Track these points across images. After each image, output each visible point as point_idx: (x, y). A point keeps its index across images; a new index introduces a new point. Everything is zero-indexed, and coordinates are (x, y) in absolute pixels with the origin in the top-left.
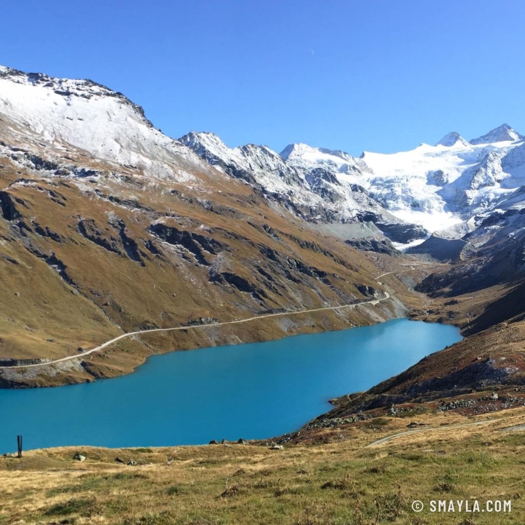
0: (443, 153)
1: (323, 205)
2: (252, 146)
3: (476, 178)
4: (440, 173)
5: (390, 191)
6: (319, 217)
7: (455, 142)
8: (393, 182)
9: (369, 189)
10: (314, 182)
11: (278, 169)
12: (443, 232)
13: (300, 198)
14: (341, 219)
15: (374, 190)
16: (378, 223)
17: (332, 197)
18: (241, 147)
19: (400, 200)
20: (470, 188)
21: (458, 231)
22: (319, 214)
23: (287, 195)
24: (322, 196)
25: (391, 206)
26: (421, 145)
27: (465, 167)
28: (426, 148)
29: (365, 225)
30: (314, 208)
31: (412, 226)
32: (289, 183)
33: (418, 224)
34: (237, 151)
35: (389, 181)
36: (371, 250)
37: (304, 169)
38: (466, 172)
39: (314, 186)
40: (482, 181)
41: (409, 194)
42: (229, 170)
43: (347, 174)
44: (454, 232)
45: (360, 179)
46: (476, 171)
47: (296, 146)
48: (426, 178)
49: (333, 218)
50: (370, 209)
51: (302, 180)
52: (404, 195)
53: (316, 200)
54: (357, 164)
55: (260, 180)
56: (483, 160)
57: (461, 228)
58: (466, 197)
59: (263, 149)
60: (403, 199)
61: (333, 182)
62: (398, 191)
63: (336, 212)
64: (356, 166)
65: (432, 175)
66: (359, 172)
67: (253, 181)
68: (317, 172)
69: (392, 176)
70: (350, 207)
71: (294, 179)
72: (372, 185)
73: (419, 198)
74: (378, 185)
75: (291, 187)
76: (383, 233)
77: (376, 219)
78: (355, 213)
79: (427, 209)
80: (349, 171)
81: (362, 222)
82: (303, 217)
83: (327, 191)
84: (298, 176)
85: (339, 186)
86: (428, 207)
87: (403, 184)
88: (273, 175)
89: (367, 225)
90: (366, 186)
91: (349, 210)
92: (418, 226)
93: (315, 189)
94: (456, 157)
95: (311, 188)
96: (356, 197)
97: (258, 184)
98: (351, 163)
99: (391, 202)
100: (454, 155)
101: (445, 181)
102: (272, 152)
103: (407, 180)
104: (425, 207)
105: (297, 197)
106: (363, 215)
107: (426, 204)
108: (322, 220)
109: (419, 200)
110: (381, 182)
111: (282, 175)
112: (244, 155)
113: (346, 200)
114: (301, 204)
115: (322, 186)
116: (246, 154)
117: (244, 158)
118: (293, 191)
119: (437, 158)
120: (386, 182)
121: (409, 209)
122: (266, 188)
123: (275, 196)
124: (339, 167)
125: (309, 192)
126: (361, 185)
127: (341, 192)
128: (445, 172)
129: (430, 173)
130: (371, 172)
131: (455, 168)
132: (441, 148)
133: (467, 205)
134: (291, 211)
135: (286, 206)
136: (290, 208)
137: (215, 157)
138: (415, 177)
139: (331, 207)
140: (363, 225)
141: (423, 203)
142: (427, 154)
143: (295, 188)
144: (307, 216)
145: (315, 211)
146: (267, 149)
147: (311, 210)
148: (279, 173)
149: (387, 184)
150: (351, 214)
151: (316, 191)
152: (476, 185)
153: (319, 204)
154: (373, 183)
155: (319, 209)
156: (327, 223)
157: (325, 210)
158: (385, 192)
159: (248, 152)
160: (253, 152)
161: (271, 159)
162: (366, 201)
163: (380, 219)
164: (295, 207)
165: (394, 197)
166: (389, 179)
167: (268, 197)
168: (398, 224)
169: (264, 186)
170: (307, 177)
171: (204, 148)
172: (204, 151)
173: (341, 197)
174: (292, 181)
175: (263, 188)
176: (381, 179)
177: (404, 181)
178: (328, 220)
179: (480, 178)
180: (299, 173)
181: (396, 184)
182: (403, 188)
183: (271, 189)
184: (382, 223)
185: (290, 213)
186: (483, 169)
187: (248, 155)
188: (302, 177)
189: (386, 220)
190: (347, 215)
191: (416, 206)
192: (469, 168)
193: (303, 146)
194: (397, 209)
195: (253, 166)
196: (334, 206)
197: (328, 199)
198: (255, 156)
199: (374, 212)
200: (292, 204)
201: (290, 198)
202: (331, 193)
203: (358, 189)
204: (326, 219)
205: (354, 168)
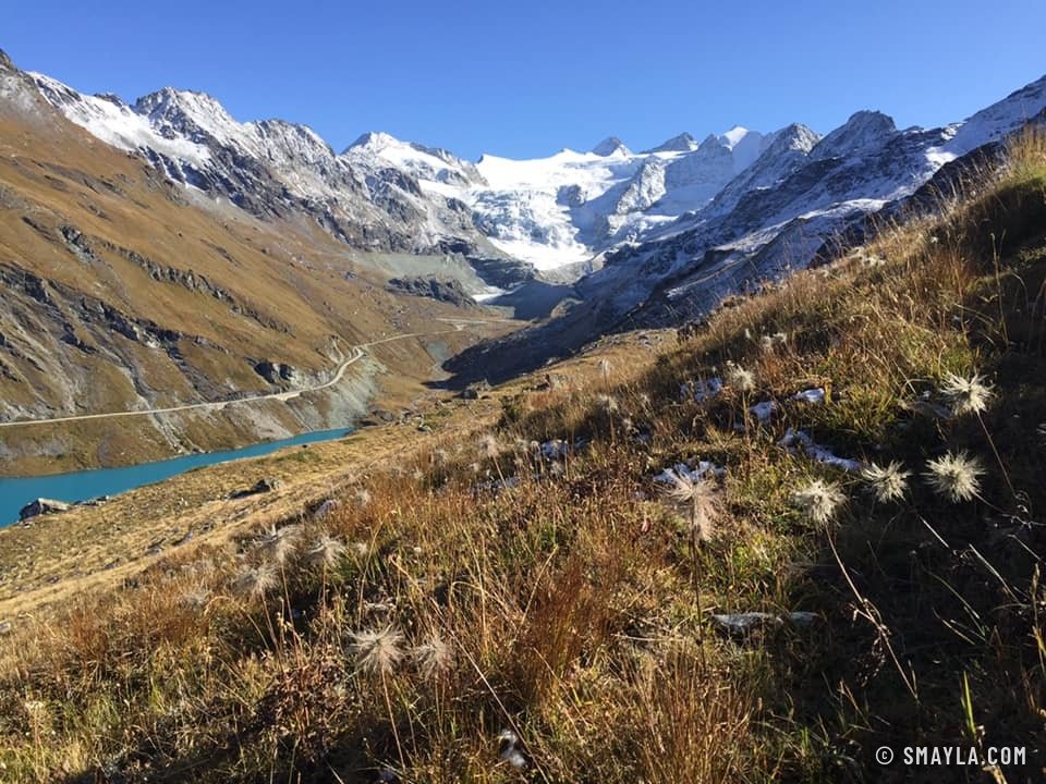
0: (591, 163)
1: (387, 225)
2: (280, 122)
3: (624, 199)
4: (576, 189)
5: (502, 212)
6: (377, 242)
7: (612, 152)
8: (509, 199)
9: (474, 206)
10: (379, 188)
11: (318, 163)
12: (553, 274)
13: (348, 210)
14: (414, 248)
15: (480, 208)
16: (470, 256)
17: (405, 213)
18: (259, 122)
19: (516, 226)
20: (614, 213)
21: (576, 274)
22: (377, 238)
23: (324, 203)
24: (389, 211)
25: (502, 234)
26: (562, 151)
27: (612, 183)
28: (569, 155)
29: (448, 258)
30: (370, 228)
31: (518, 264)
32: (334, 186)
33: (528, 261)
34: (250, 127)
35: (502, 198)
36: (427, 295)
37: (368, 168)
38: (612, 190)
39: (377, 195)
40: (632, 203)
41: (530, 217)
42: (225, 156)
43: (446, 183)
44: (569, 274)
45: (464, 192)
46: (626, 188)
47: (374, 137)
48: (555, 195)
49: (402, 246)
50: (461, 235)
51: (359, 185)
52: (522, 218)
53: (375, 216)
54: (464, 170)
55: (283, 176)
56: (637, 173)
57: (580, 269)
58: (607, 226)
59: (300, 131)
60: (521, 224)
61: (412, 192)
62: (515, 212)
63: (409, 237)
64: (462, 173)
65: (565, 192)
66: (466, 181)
67: (267, 177)
68: (389, 174)
69: (507, 190)
70: (432, 230)
71: (344, 181)
72: (478, 201)
73: (542, 224)
74: (486, 201)
75: (337, 193)
76: (475, 270)
77: (468, 249)
78: (435, 241)
79: (551, 241)
80: (449, 180)
81: (446, 253)
82: (347, 239)
83: (397, 204)
84: (352, 176)
85: (419, 199)
86: (553, 238)
87: (522, 203)
88: (310, 172)
89: (453, 257)
90: (470, 202)
91: (429, 235)
92: (526, 264)
93: (378, 199)
94: (607, 170)
95: (373, 197)
96: (443, 216)
97: (276, 182)
98: (455, 167)
99: (504, 228)
100: (605, 167)
101: (582, 201)
102: (315, 137)
103: (530, 197)
104: (550, 238)
105: (345, 208)
106: (449, 243)
107: (551, 234)
108: (381, 248)
109: (542, 226)
110: (491, 198)
111: (323, 172)
112: (261, 136)
113: (426, 219)
114: (348, 219)
115: (389, 196)
116: (265, 134)
117: (260, 139)
118: (338, 198)
119: (581, 171)
120: (498, 198)
121: (528, 239)
122: (291, 188)
123: (304, 203)
124: (436, 172)
125: (369, 204)
126: (464, 201)
127: (422, 207)
128: (583, 189)
129: (562, 188)
130: (485, 183)
131: (597, 183)
132: (591, 157)
133: (608, 237)
134: (327, 229)
135: (320, 221)
136: (327, 224)
137: (202, 131)
138: (543, 193)
139: (403, 228)
140: (445, 259)
141: (547, 232)
142: (569, 165)
143: (344, 194)
144: (354, 240)
145: (372, 233)
146: (308, 131)
147: (364, 230)
148: (319, 170)
149: (499, 201)
150: (431, 241)
151: (380, 202)
152: (625, 208)
153: (382, 223)
154: (481, 198)
155: (379, 230)
156: (389, 253)
157: (389, 232)
158: (495, 212)
159: (269, 131)
160: (280, 132)
161: (310, 146)
162: (458, 222)
163: (474, 251)
164: (335, 225)
165: (506, 220)
166: (503, 194)
167: (292, 205)
168: (499, 260)
169: (288, 187)
170: (369, 180)
171: (184, 115)
172: (184, 122)
173: (419, 215)
174: (340, 183)
175: (284, 190)
176: (492, 194)
177: (525, 198)
178: (392, 248)
179: (630, 200)
180: (356, 172)
181: (514, 202)
182: (522, 207)
183: (299, 192)
184: (476, 257)
185: (324, 233)
186: (636, 187)
187: (268, 136)
188: (361, 178)
189: (481, 253)
190: (424, 241)
191: (538, 235)
192: (617, 184)
193: (386, 137)
194: (510, 238)
195: (274, 153)
196: (406, 228)
197: (398, 215)
198: (281, 139)
199: (467, 239)
200: (331, 219)
201: (329, 209)
202: (402, 207)
203: (457, 205)
204: (389, 246)
205: (457, 175)
